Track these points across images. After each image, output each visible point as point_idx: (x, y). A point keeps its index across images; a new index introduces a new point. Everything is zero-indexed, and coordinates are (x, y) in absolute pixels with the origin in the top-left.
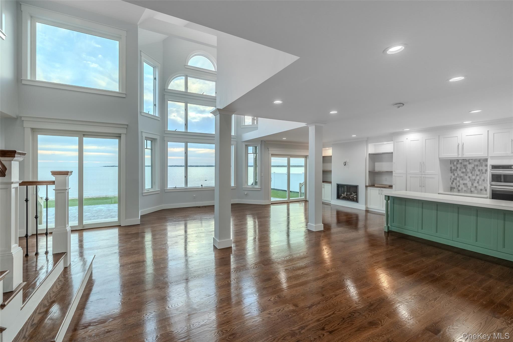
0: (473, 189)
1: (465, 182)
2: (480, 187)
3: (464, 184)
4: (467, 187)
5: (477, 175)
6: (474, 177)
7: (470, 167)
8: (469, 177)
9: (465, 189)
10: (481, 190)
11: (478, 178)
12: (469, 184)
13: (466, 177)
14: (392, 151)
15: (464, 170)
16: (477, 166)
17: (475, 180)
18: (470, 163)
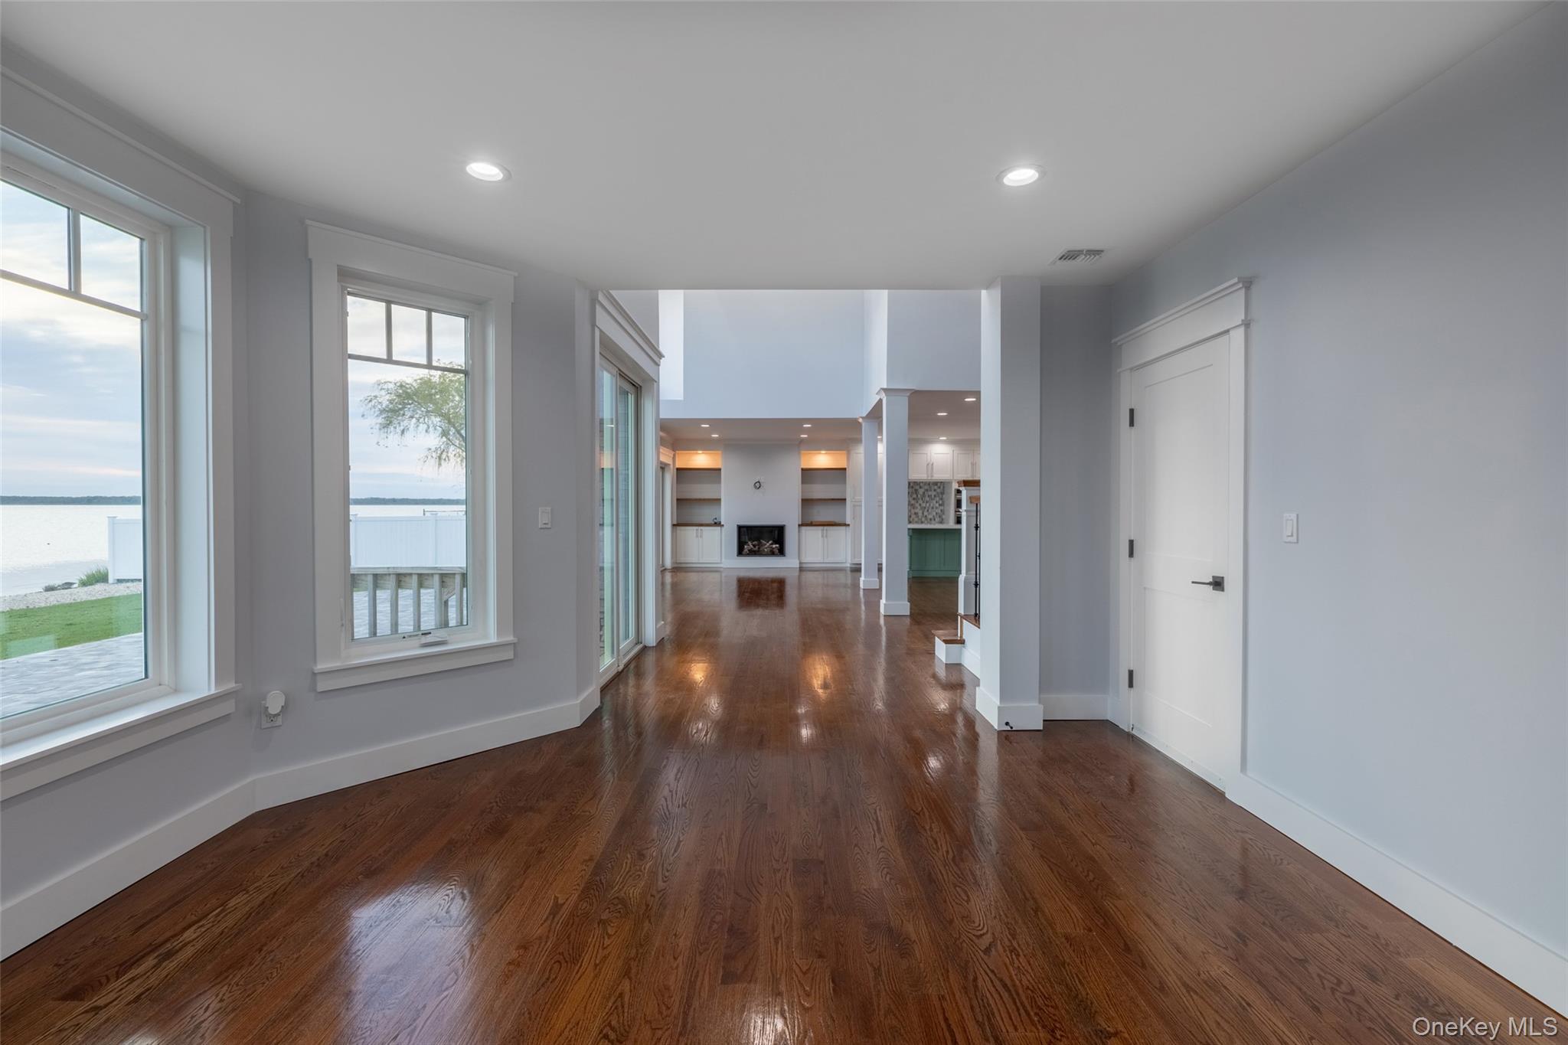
0: (923, 519)
1: (916, 511)
2: (930, 517)
3: (915, 513)
4: (918, 517)
5: (927, 502)
6: (924, 505)
7: (921, 491)
8: (920, 505)
9: (916, 519)
10: (931, 519)
11: (928, 505)
12: (920, 514)
13: (917, 505)
14: (845, 467)
15: (915, 496)
16: (927, 490)
17: (925, 508)
18: (921, 487)
